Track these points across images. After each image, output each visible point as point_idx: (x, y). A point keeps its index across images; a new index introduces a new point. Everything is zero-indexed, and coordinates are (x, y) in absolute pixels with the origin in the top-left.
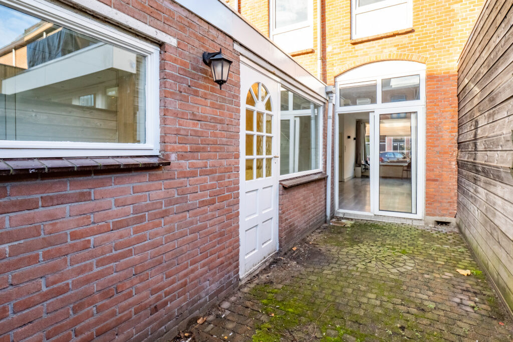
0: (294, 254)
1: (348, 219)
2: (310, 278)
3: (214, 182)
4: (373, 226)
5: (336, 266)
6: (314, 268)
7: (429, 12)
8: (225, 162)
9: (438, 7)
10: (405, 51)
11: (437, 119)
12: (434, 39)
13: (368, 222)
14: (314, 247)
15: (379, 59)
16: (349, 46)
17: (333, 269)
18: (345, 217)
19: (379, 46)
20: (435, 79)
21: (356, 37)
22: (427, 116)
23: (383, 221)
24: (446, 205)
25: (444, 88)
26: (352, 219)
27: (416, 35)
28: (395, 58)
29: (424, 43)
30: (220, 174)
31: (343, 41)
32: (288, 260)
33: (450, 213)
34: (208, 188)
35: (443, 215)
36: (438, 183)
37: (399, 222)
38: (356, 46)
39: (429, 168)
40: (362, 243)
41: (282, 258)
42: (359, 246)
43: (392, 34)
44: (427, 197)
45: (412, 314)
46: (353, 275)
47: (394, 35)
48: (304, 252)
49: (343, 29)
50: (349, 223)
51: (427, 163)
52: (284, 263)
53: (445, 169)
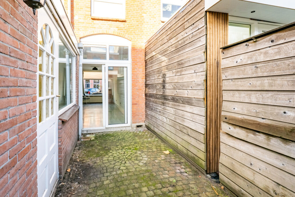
0: (71, 176)
1: (90, 134)
2: (98, 194)
3: (15, 137)
4: (107, 135)
5: (108, 174)
6: (96, 183)
7: (133, 14)
8: (24, 108)
9: (137, 12)
10: (122, 32)
11: (136, 71)
12: (135, 29)
13: (103, 133)
14: (83, 163)
15: (108, 33)
16: (90, 19)
17: (109, 178)
18: (88, 133)
19: (108, 25)
20: (136, 51)
21: (94, 16)
22: (132, 70)
23: (111, 131)
24: (141, 116)
25: (139, 56)
26: (93, 134)
27: (127, 24)
28: (116, 34)
29: (131, 30)
30: (20, 124)
31: (86, 15)
32: (69, 183)
33: (142, 121)
34: (7, 148)
35: (139, 122)
36: (137, 105)
37: (119, 130)
38: (94, 21)
39: (133, 98)
40: (111, 149)
41: (64, 184)
42: (111, 153)
43: (116, 20)
44: (132, 114)
45: (172, 192)
46: (123, 177)
47: (116, 21)
48: (78, 171)
49: (86, 7)
50: (92, 137)
51: (132, 95)
52: (68, 188)
53: (140, 98)
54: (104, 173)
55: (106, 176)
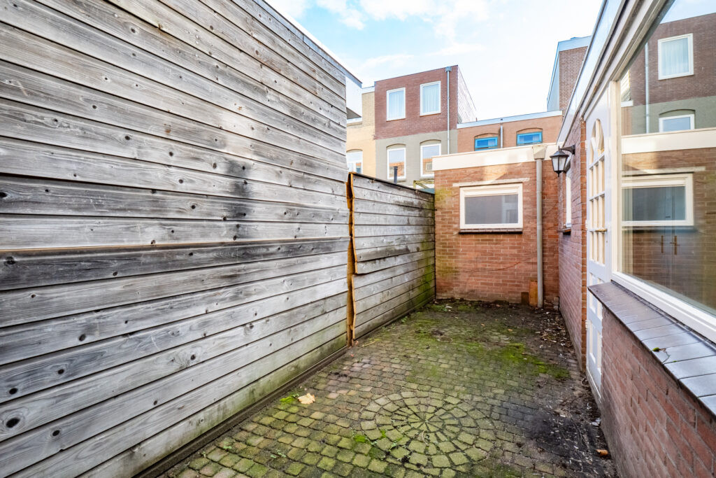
54: (499, 407)
55: (496, 401)
